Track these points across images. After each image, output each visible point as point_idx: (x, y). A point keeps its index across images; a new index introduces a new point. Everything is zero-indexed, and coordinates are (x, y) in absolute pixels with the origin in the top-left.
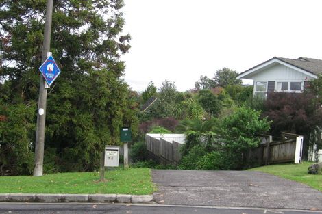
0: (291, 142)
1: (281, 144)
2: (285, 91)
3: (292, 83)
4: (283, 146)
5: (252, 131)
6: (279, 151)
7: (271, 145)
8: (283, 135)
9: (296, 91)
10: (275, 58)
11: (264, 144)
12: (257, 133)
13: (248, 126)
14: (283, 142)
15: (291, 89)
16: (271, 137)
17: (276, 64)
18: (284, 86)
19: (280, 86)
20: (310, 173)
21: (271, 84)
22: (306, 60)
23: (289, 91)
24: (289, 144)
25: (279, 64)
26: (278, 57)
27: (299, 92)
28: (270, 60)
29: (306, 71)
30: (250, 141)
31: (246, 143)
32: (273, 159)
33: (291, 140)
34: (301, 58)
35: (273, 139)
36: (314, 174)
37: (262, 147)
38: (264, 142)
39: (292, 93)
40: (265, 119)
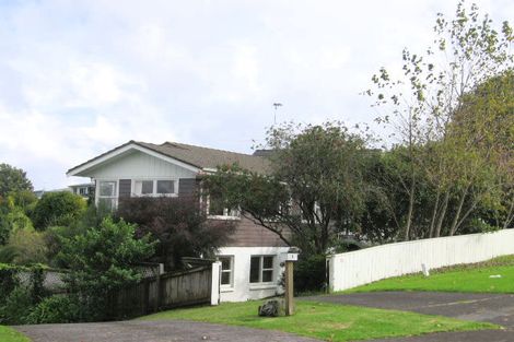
0: (201, 272)
1: (183, 275)
2: (150, 195)
3: (159, 182)
4: (186, 278)
5: (127, 257)
6: (177, 287)
7: (163, 279)
8: (184, 262)
9: (169, 195)
10: (132, 142)
11: (148, 278)
12: (136, 261)
13: (123, 249)
14: (186, 272)
15: (159, 191)
16: (162, 266)
17: (133, 152)
18: (147, 186)
19: (140, 187)
20: (263, 314)
21: (125, 184)
22: (175, 146)
23: (155, 194)
24: (198, 275)
25: (138, 152)
26: (136, 140)
27: (173, 195)
28: (124, 145)
29: (184, 162)
30: (127, 274)
31: (121, 278)
32: (168, 302)
33: (201, 269)
34: (167, 143)
35: (165, 269)
36: (273, 316)
37: (147, 282)
38: (149, 273)
39: (161, 198)
40: (146, 238)
